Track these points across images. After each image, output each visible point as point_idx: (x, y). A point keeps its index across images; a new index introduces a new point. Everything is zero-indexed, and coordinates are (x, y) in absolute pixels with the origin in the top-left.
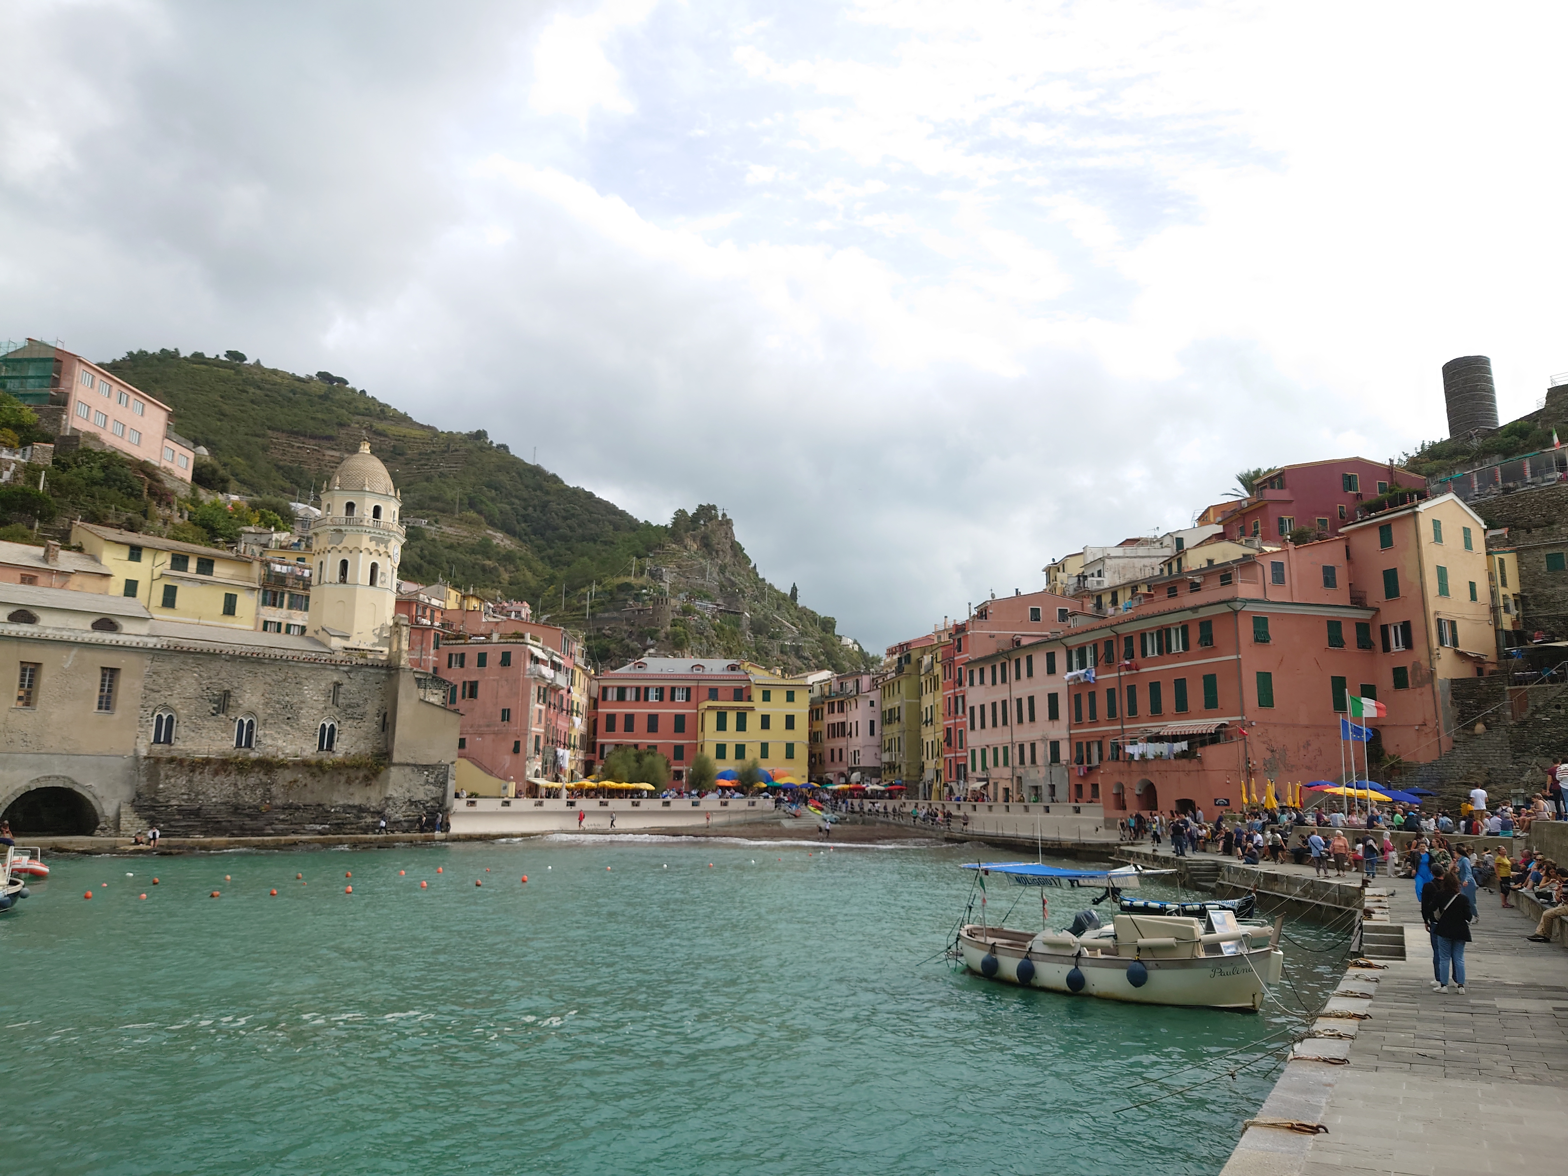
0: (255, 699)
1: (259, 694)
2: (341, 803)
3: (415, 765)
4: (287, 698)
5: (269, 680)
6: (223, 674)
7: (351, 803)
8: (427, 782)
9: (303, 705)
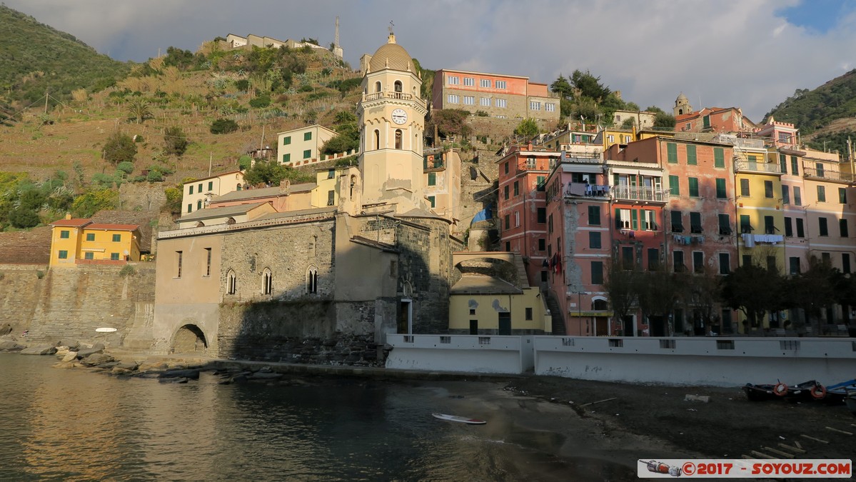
0: (269, 258)
1: (271, 253)
2: (307, 336)
3: (353, 302)
4: (286, 254)
5: (275, 242)
6: (253, 243)
7: (313, 336)
8: (362, 318)
9: (295, 258)
